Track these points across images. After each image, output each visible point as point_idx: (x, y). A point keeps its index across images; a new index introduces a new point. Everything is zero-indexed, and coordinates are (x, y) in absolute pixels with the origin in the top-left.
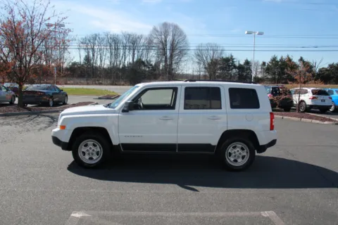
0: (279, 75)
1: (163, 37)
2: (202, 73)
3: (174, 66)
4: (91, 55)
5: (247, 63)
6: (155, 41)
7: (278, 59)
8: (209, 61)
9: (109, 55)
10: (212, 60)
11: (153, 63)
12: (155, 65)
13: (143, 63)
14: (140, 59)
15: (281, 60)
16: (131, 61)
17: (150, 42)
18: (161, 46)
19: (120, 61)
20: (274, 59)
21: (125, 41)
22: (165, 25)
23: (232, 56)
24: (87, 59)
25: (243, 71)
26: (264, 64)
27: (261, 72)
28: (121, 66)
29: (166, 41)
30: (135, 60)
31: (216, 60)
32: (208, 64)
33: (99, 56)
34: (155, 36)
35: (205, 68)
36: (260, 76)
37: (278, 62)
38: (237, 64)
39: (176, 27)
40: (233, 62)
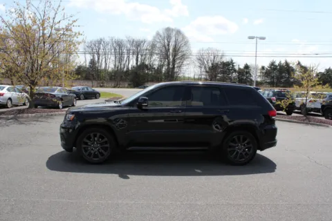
0: (278, 78)
1: (166, 41)
2: (203, 77)
3: (176, 70)
4: (96, 59)
5: (247, 67)
6: (158, 45)
7: (277, 63)
8: (210, 65)
9: (113, 58)
10: (212, 64)
11: (156, 67)
12: (158, 68)
13: (146, 66)
14: (143, 63)
15: (280, 65)
16: (135, 64)
17: (153, 46)
18: (164, 50)
19: (124, 65)
20: (272, 64)
21: (129, 46)
22: (168, 30)
23: (232, 61)
24: (92, 62)
25: (243, 75)
26: (263, 68)
27: (260, 76)
28: (125, 69)
29: (169, 45)
30: (139, 63)
31: (217, 64)
32: (209, 68)
33: (104, 60)
34: (158, 40)
35: (207, 72)
36: (259, 80)
37: (276, 66)
38: (237, 68)
39: (179, 32)
40: (233, 66)
